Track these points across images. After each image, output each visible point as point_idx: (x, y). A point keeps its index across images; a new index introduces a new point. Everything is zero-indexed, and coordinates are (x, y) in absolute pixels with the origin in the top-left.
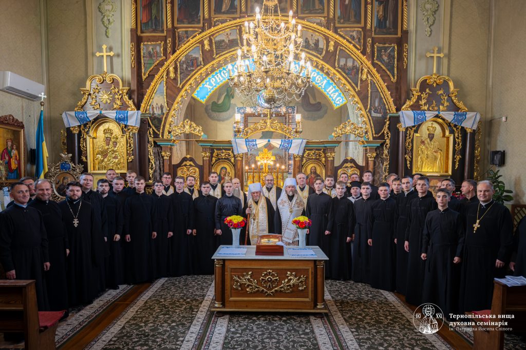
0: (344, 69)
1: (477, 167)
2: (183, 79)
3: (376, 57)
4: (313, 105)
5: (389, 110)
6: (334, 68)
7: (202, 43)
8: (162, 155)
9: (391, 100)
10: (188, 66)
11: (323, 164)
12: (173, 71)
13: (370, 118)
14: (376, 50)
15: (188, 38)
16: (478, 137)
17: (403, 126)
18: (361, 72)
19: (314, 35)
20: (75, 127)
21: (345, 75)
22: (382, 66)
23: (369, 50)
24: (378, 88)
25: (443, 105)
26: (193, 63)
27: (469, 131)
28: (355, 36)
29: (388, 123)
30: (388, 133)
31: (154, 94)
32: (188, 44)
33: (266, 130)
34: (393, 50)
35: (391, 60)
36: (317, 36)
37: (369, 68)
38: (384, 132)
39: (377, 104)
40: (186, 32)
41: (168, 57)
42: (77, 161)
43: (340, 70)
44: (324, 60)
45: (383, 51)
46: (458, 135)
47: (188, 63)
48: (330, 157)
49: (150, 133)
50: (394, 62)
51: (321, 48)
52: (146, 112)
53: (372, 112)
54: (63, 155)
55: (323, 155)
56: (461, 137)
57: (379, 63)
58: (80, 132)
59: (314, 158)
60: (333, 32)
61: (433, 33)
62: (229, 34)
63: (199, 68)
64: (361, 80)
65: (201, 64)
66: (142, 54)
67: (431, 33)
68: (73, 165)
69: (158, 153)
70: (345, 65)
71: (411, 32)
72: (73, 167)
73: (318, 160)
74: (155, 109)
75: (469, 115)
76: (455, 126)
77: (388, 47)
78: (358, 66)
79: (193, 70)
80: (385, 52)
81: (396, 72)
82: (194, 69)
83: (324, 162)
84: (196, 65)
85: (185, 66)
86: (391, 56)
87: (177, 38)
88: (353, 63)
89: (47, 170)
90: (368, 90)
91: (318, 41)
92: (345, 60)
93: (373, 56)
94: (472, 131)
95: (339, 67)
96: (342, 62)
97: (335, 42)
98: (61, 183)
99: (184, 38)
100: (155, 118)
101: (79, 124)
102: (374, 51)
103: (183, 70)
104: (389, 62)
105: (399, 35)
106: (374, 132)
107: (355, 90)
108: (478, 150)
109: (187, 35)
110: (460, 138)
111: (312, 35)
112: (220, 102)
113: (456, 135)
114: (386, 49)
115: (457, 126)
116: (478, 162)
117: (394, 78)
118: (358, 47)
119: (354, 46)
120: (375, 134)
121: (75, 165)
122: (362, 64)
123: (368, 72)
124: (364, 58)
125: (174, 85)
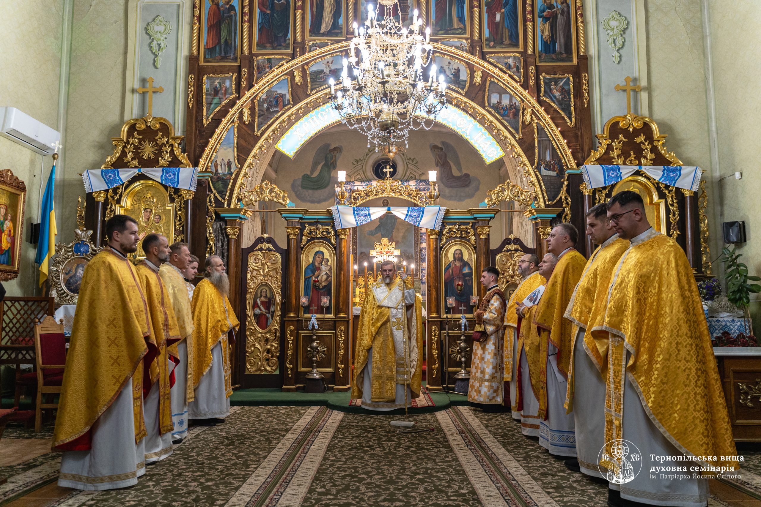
0: (497, 108)
1: (705, 248)
2: (262, 124)
3: (543, 92)
4: (458, 178)
5: (567, 165)
6: (483, 107)
7: (291, 74)
8: (226, 233)
9: (569, 152)
10: (270, 106)
11: (473, 245)
12: (249, 112)
13: (540, 177)
14: (542, 82)
15: (271, 68)
16: (703, 203)
17: (589, 187)
18: (523, 112)
19: (452, 63)
20: (100, 192)
21: (499, 117)
22: (553, 104)
23: (532, 83)
24: (549, 135)
25: (645, 157)
26: (277, 101)
27: (687, 194)
28: (512, 65)
29: (566, 183)
30: (566, 199)
31: (219, 146)
32: (271, 76)
33: (385, 195)
34: (567, 83)
35: (565, 97)
36: (456, 63)
37: (534, 107)
38: (561, 197)
39: (548, 158)
40: (269, 60)
41: (241, 94)
42: (98, 241)
43: (491, 110)
44: (467, 95)
45: (553, 83)
46: (673, 201)
47: (270, 101)
48: (482, 234)
49: (210, 200)
50: (570, 98)
51: (463, 81)
52: (206, 170)
53: (542, 168)
54: (79, 232)
55: (472, 232)
56: (677, 203)
57: (548, 100)
58: (107, 199)
59: (458, 235)
60: (479, 57)
61: (623, 58)
62: (330, 62)
63: (286, 108)
64: (523, 123)
65: (289, 103)
66: (204, 91)
67: (621, 59)
68: (93, 246)
69: (222, 229)
70: (499, 103)
71: (591, 58)
72: (93, 250)
73: (464, 239)
74: (219, 167)
75: (685, 170)
76: (667, 187)
77: (559, 78)
78: (517, 104)
79: (278, 112)
80: (556, 84)
81: (573, 113)
82: (278, 109)
83: (474, 243)
84: (281, 104)
85: (265, 106)
86: (566, 91)
87: (256, 69)
88: (511, 100)
89: (53, 253)
90: (534, 139)
91: (458, 70)
92: (498, 96)
93: (539, 91)
94: (692, 194)
95: (489, 105)
96: (495, 99)
97: (483, 72)
98: (72, 273)
99: (265, 69)
100: (219, 179)
101: (107, 188)
102: (540, 84)
103: (263, 111)
104: (562, 99)
105: (575, 62)
106: (546, 198)
107: (514, 137)
108: (704, 223)
109: (270, 64)
110: (676, 205)
111: (450, 63)
112: (315, 174)
113: (669, 201)
114: (557, 81)
115: (669, 186)
116: (706, 240)
117: (571, 121)
118: (517, 79)
119: (510, 76)
120: (549, 200)
121: (95, 246)
122: (523, 101)
123: (533, 113)
124: (525, 93)
125: (249, 132)
